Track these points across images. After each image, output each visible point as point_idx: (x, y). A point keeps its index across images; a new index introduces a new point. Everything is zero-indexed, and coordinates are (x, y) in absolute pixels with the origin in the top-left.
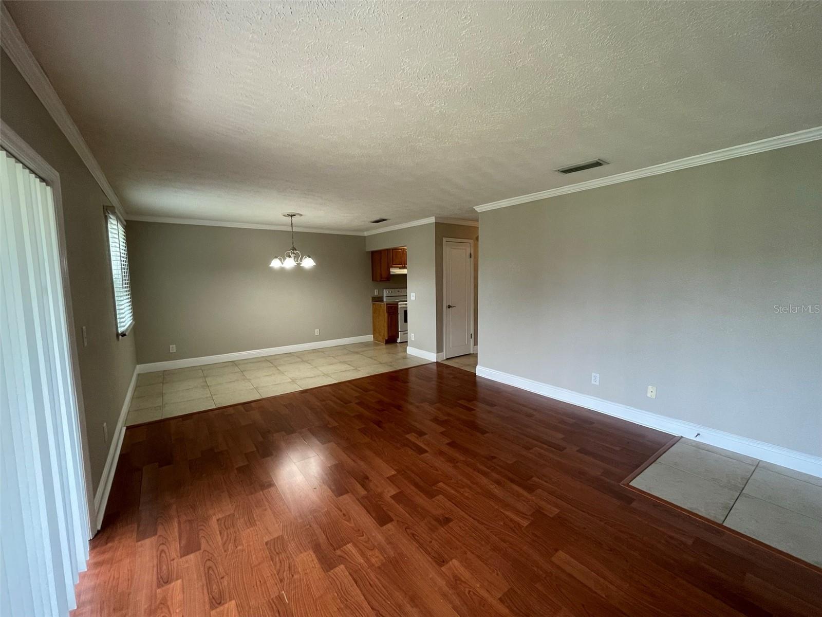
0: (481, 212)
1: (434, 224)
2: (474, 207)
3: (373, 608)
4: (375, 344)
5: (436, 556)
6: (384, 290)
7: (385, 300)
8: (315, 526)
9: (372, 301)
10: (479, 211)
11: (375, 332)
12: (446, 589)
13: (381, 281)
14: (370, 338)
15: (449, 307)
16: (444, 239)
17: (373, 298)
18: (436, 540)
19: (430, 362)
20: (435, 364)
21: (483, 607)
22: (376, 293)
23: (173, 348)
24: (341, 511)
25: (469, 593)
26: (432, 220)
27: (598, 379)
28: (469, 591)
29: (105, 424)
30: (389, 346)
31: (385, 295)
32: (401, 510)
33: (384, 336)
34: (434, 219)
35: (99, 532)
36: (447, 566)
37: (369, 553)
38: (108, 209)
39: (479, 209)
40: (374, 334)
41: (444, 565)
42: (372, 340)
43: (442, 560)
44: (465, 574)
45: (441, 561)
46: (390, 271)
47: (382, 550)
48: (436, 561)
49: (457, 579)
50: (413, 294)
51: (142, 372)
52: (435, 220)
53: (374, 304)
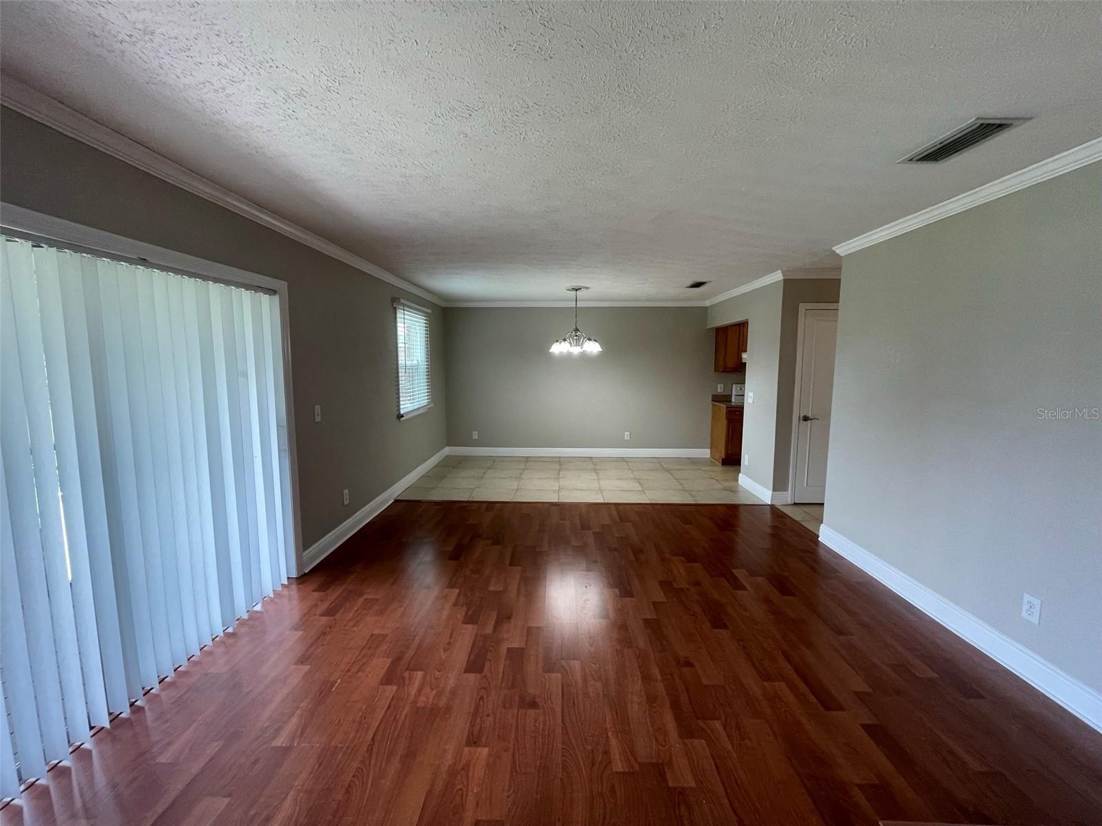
0: (846, 256)
1: (782, 282)
2: (834, 248)
3: (373, 738)
4: (712, 464)
5: (476, 732)
6: (734, 386)
7: (733, 400)
8: (417, 640)
9: (713, 401)
10: (842, 255)
11: (712, 447)
12: (444, 768)
13: (724, 372)
14: (705, 453)
15: (806, 419)
16: (802, 307)
17: (713, 396)
18: (495, 718)
19: (761, 503)
20: (769, 507)
21: (454, 814)
22: (720, 389)
23: (475, 435)
24: (450, 638)
25: (457, 791)
26: (778, 276)
27: (1037, 612)
28: (461, 789)
29: (346, 491)
30: (725, 468)
31: (734, 393)
32: (502, 666)
33: (721, 453)
34: (781, 274)
35: (305, 575)
36: (473, 749)
37: (427, 690)
38: (395, 300)
39: (842, 249)
40: (711, 448)
41: (472, 746)
42: (709, 456)
43: (475, 740)
44: (478, 772)
45: (473, 740)
46: (741, 358)
47: (439, 695)
48: (468, 737)
49: (466, 768)
50: (751, 394)
51: (451, 454)
52: (783, 275)
53: (713, 405)
